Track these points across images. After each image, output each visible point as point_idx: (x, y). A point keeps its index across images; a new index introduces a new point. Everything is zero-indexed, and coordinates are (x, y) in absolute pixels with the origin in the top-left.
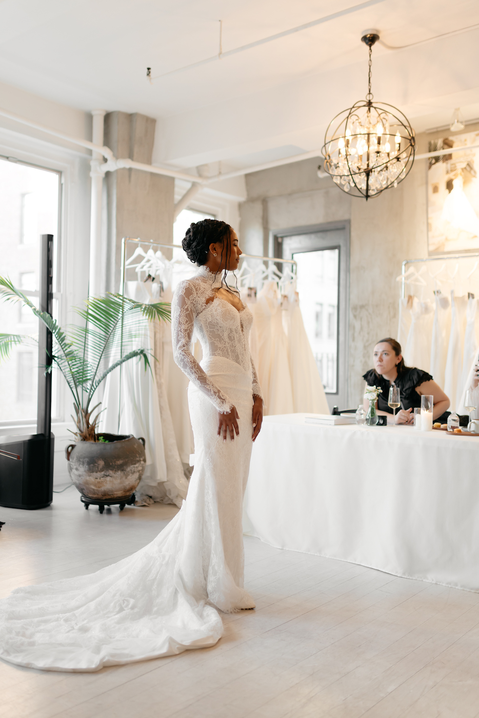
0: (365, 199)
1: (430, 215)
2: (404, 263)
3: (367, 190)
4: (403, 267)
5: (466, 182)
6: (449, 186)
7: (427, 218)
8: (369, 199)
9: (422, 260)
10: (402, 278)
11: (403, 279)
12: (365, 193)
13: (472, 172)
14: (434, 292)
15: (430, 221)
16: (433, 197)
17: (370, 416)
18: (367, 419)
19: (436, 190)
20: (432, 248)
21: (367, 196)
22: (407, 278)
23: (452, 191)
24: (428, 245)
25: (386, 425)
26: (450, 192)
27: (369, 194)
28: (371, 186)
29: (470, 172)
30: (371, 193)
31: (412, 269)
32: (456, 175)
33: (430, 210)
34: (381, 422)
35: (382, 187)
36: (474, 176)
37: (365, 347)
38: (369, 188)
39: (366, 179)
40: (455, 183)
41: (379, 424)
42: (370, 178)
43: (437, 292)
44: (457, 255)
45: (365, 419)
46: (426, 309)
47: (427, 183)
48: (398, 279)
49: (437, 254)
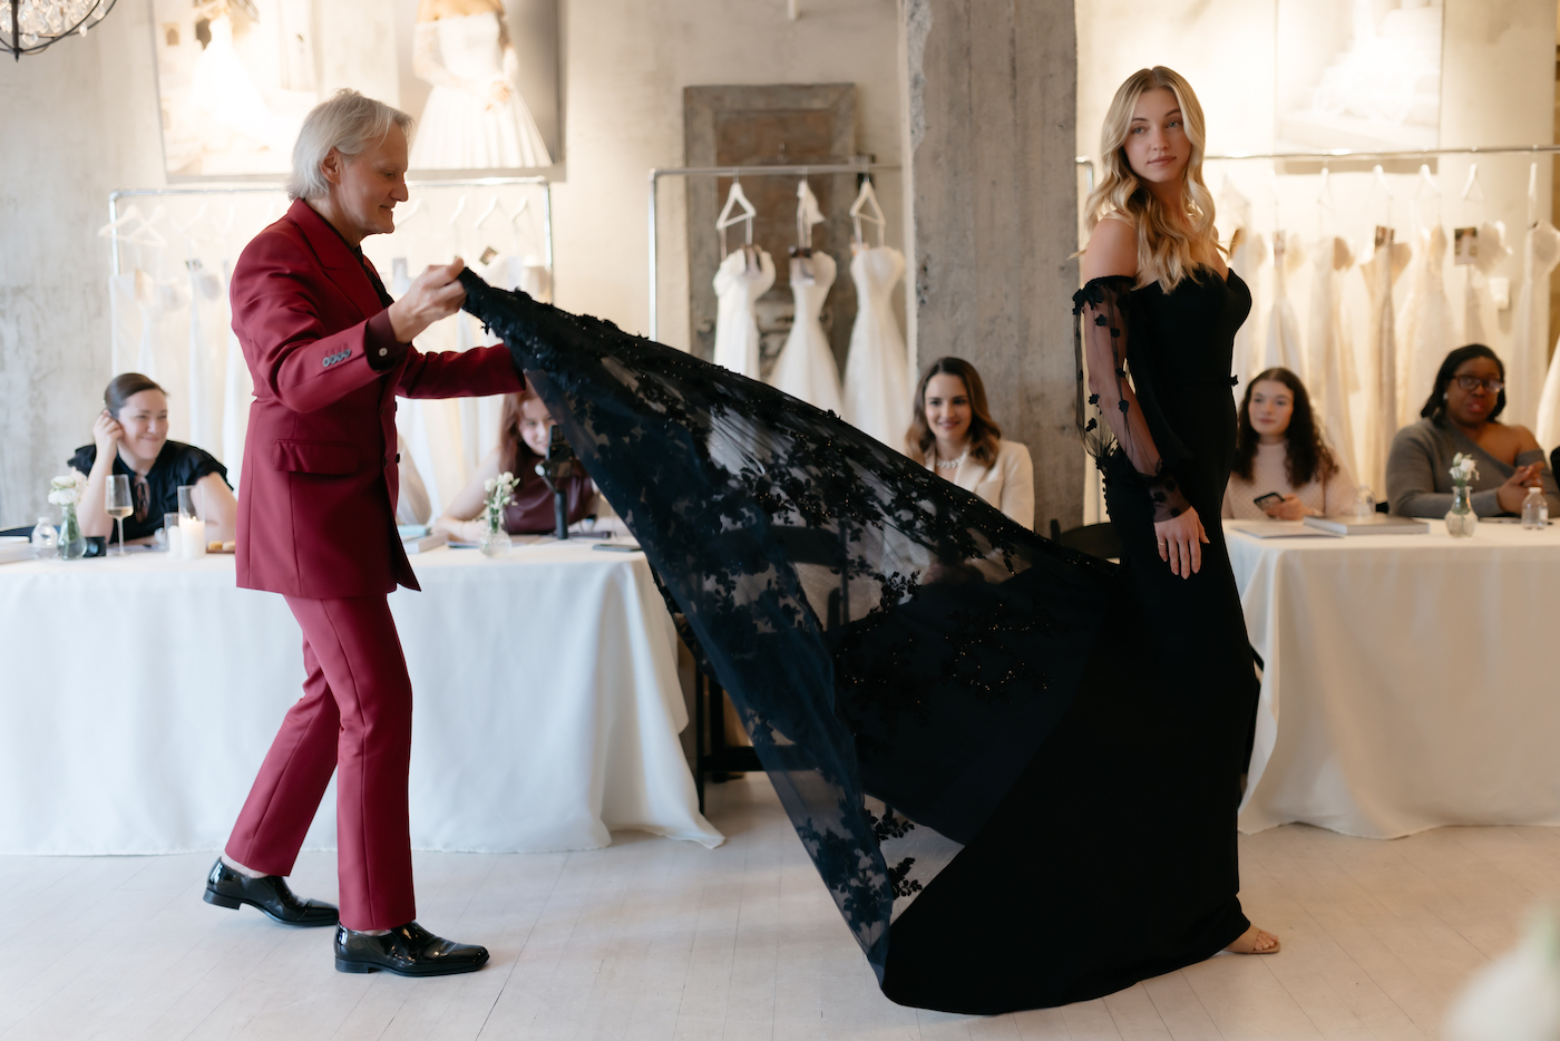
0: (13, 56)
1: (164, 94)
2: (113, 196)
3: (16, 32)
4: (112, 205)
5: (237, 29)
6: (203, 32)
7: (159, 100)
8: (21, 56)
9: (153, 192)
10: (110, 230)
11: (114, 232)
12: (11, 43)
13: (249, 9)
14: (187, 263)
15: (165, 106)
16: (168, 54)
17: (67, 539)
18: (60, 548)
19: (172, 37)
20: (173, 166)
21: (17, 51)
22: (123, 230)
23: (210, 45)
24: (165, 158)
25: (104, 555)
26: (204, 46)
27: (21, 46)
28: (26, 28)
29: (244, 8)
30: (25, 41)
31: (132, 212)
32: (215, 11)
33: (162, 80)
34: (94, 549)
35: (50, 30)
36: (255, 19)
37: (33, 383)
38: (20, 31)
39: (10, 8)
40: (213, 27)
41: (89, 555)
42: (21, 9)
43: (194, 264)
44: (230, 186)
45: (55, 546)
46: (173, 300)
47: (151, 20)
48: (102, 232)
49: (185, 179)
